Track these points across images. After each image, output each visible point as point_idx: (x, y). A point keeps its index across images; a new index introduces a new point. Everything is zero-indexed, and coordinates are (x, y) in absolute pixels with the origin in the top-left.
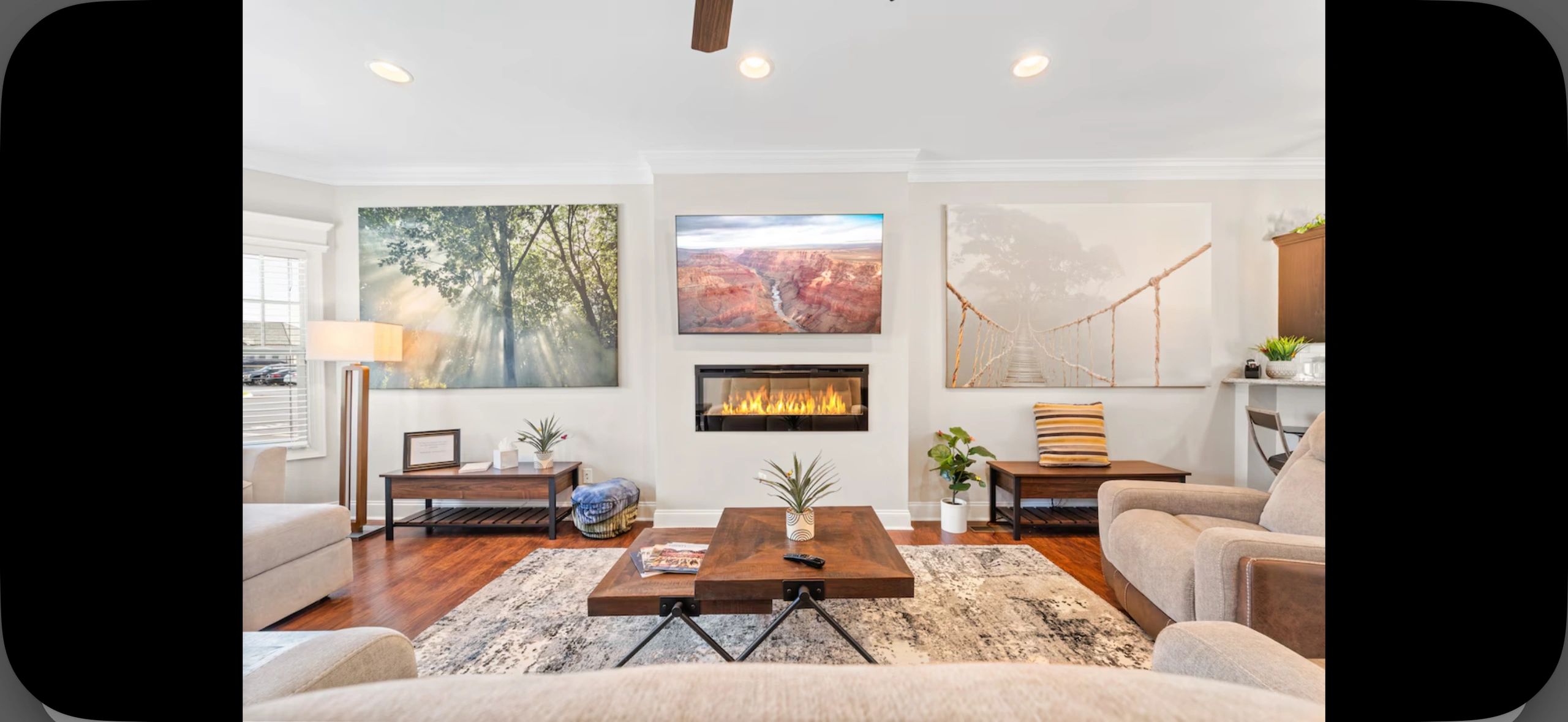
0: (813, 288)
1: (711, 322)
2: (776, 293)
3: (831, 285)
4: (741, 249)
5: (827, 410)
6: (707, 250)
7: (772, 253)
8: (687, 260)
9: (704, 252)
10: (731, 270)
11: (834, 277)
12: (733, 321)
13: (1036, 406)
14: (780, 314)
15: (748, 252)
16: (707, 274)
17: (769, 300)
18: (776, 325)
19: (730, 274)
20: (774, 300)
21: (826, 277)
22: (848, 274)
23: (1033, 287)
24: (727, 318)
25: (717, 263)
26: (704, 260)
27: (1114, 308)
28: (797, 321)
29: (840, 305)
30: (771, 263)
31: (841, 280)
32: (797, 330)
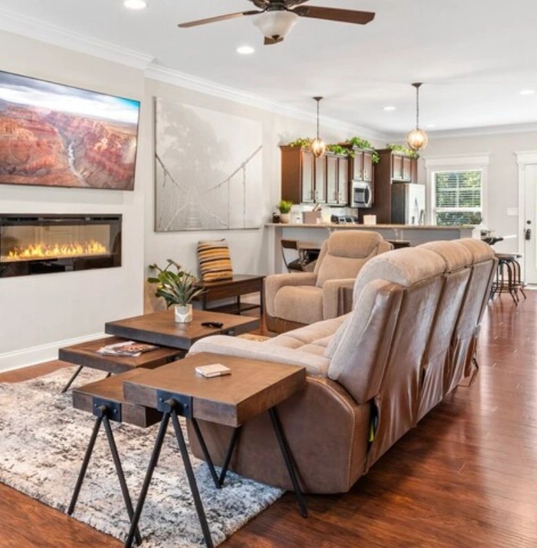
0: (95, 151)
1: (20, 171)
2: (71, 151)
3: (106, 150)
4: (48, 109)
5: (92, 251)
6: (23, 105)
7: (71, 118)
8: (5, 111)
9: (20, 106)
10: (39, 126)
11: (109, 144)
12: (38, 172)
13: (199, 243)
14: (72, 169)
15: (54, 114)
16: (20, 126)
17: (66, 157)
18: (69, 178)
19: (38, 129)
20: (69, 157)
21: (104, 143)
22: (117, 143)
23: (197, 162)
24: (33, 169)
25: (29, 118)
26: (19, 114)
27: (229, 179)
28: (84, 176)
29: (111, 167)
30: (69, 125)
31: (113, 147)
32: (83, 184)
